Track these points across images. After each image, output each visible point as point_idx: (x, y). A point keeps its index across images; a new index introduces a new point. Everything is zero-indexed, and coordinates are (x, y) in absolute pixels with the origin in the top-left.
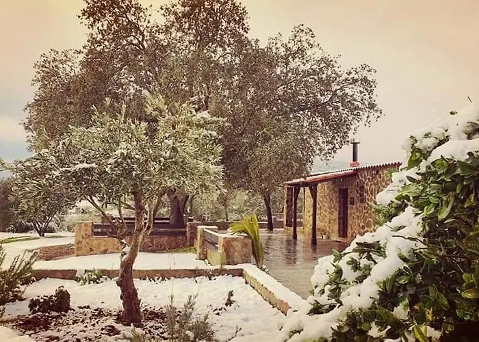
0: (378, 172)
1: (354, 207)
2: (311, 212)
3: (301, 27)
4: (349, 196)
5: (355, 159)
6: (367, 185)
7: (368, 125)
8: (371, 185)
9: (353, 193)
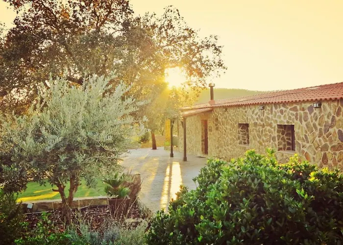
0: (226, 110)
1: (212, 133)
2: (183, 137)
3: (170, 8)
4: (208, 126)
5: (212, 98)
6: (220, 118)
7: (218, 76)
8: (222, 118)
9: (210, 124)
